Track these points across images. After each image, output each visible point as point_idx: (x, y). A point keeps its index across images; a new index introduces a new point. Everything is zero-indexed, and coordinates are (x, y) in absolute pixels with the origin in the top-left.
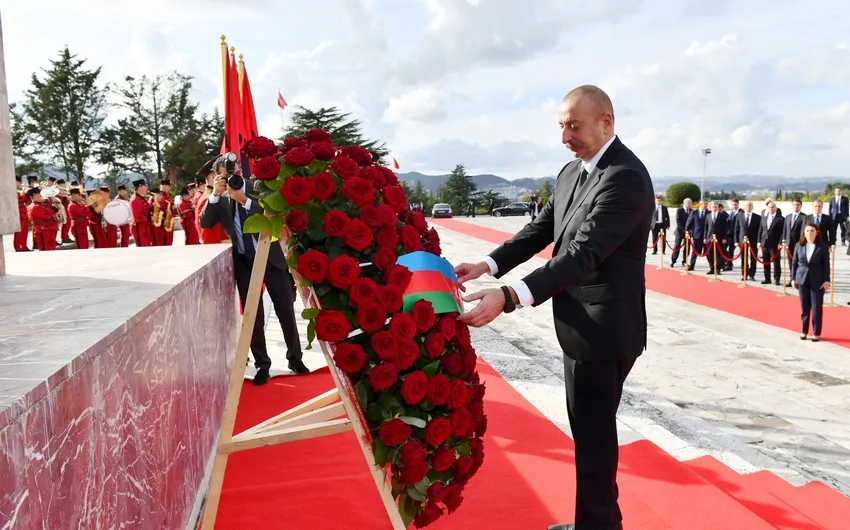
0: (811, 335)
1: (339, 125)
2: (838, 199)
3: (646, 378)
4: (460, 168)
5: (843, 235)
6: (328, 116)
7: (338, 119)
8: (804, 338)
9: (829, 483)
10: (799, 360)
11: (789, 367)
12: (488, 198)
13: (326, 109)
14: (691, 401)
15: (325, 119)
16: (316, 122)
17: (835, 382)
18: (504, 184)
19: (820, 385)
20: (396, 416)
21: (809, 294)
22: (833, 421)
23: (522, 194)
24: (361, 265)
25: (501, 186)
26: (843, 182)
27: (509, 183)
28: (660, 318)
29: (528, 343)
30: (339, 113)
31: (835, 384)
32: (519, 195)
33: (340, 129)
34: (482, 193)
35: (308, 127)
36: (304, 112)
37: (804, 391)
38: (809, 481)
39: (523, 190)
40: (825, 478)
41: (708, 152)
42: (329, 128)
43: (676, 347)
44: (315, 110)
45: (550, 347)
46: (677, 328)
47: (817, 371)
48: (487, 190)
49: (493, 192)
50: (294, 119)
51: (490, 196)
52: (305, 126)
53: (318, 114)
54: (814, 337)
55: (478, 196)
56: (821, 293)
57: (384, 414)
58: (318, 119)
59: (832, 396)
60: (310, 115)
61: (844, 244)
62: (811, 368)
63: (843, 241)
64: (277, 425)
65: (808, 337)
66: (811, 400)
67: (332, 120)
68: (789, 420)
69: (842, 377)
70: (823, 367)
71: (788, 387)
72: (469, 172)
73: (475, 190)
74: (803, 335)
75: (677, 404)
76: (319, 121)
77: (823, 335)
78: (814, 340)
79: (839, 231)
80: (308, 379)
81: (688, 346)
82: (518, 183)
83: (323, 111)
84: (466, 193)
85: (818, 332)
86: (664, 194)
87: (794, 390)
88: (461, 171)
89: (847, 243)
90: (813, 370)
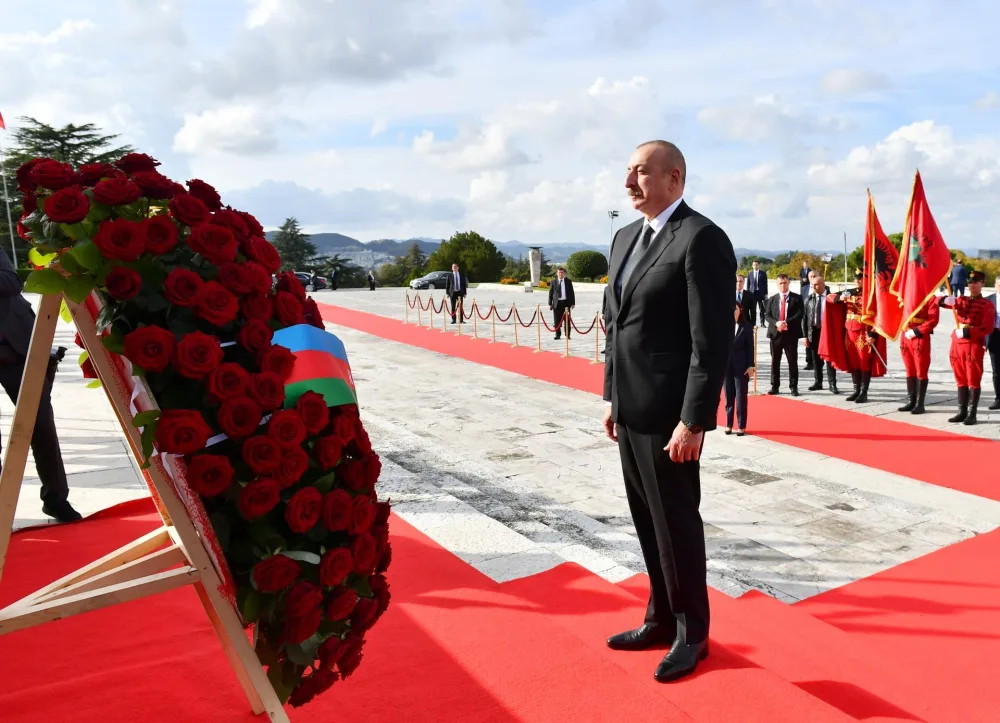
0: (736, 429)
1: (98, 151)
2: (756, 274)
3: (558, 492)
4: (291, 223)
5: (762, 315)
6: (79, 137)
7: (99, 143)
8: (729, 433)
9: (765, 591)
10: (726, 457)
11: (716, 466)
12: (334, 266)
13: (77, 126)
14: (612, 514)
15: (76, 141)
16: (59, 144)
17: (764, 479)
18: (354, 247)
19: (748, 484)
20: (277, 552)
21: (734, 381)
22: (765, 523)
23: (380, 261)
24: (222, 345)
25: (351, 250)
26: (759, 256)
27: (362, 246)
28: (570, 417)
29: (409, 457)
30: (100, 134)
31: (763, 482)
32: (376, 262)
33: (100, 157)
34: (325, 258)
35: (45, 151)
36: (38, 128)
37: (734, 492)
38: (746, 591)
39: (382, 256)
40: (760, 587)
41: (615, 215)
42: (81, 154)
43: (591, 452)
44: (58, 127)
45: (437, 461)
46: (589, 429)
47: (745, 468)
48: (331, 255)
49: (340, 258)
50: (20, 137)
51: (336, 263)
52: (38, 148)
53: (62, 132)
54: (739, 431)
55: (318, 263)
56: (745, 380)
57: (256, 551)
58: (62, 140)
59: (761, 495)
60: (47, 133)
61: (763, 325)
62: (738, 465)
63: (763, 322)
64: (70, 588)
65: (733, 431)
66: (742, 502)
67: (88, 144)
68: (721, 527)
69: (770, 474)
70: (750, 464)
71: (716, 489)
72: (305, 229)
73: (314, 254)
74: (728, 429)
75: (598, 519)
76: (64, 144)
77: (748, 428)
78: (739, 435)
79: (758, 311)
80: (80, 528)
81: (605, 449)
82: (375, 246)
83: (71, 128)
84: (301, 258)
85: (743, 425)
86: (564, 264)
87: (724, 492)
88: (294, 227)
89: (767, 323)
90: (740, 467)
